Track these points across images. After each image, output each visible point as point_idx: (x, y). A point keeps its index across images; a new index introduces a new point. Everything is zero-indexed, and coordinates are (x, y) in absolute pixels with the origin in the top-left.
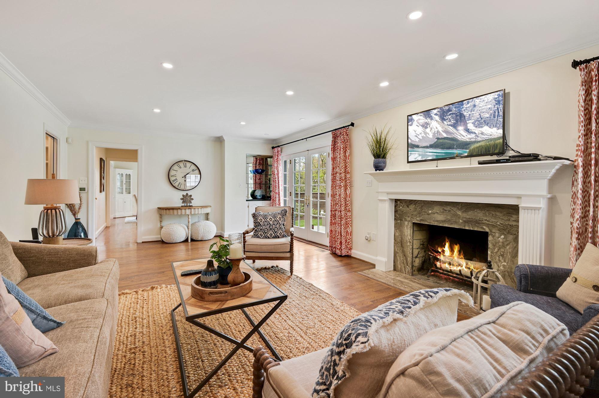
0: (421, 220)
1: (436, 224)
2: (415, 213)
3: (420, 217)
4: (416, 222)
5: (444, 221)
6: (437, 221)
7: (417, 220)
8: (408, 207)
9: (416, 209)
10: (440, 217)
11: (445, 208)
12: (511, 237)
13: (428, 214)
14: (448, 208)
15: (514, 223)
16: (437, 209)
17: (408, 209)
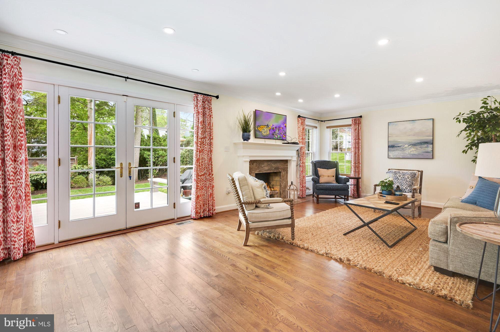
0: (259, 171)
1: (265, 172)
2: (256, 168)
3: (258, 169)
4: (257, 173)
5: (268, 170)
6: (266, 170)
7: (257, 172)
8: (253, 164)
9: (256, 165)
10: (266, 168)
11: (269, 164)
12: (286, 172)
13: (262, 167)
14: (269, 163)
15: (286, 167)
16: (266, 164)
17: (253, 166)
